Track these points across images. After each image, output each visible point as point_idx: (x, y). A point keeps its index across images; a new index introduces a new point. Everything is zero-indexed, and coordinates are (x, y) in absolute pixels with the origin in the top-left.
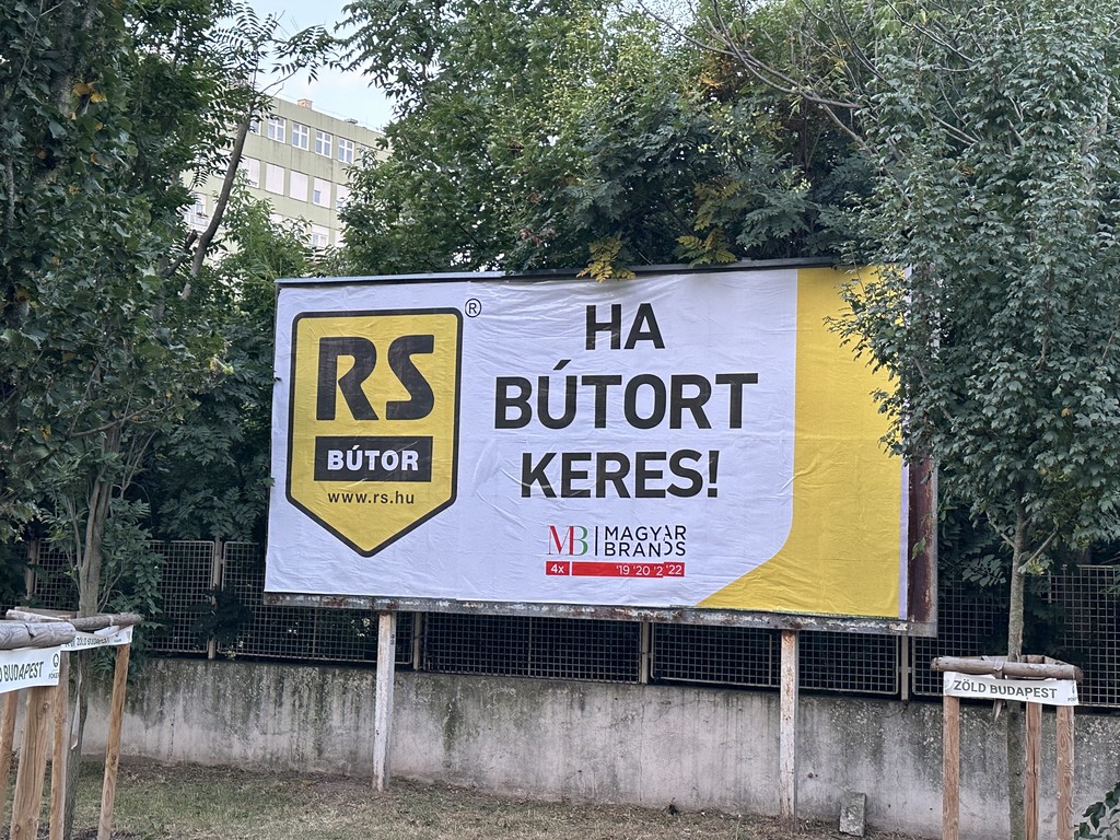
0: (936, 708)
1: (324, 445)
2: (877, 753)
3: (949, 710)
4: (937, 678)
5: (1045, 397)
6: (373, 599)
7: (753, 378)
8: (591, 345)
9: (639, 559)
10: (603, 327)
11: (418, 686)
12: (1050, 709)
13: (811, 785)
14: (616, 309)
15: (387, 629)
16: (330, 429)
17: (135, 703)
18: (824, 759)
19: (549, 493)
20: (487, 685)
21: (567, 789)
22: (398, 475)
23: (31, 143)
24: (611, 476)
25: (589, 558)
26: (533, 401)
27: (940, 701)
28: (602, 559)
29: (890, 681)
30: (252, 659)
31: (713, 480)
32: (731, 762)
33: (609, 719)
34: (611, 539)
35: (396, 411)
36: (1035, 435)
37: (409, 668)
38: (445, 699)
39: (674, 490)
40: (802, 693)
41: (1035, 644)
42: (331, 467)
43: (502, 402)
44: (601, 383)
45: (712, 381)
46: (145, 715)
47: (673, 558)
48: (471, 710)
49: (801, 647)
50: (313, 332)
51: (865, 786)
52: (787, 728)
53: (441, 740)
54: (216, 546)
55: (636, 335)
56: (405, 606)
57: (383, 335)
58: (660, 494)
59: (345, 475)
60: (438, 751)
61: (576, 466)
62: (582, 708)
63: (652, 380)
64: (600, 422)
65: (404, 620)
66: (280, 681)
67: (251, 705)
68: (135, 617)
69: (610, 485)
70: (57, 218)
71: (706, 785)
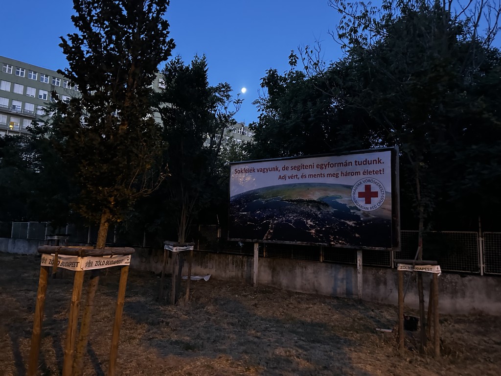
2: (385, 283)
11: (265, 261)
15: (256, 247)
17: (199, 263)
20: (282, 261)
21: (302, 288)
29: (389, 263)
30: (227, 253)
33: (312, 271)
37: (262, 257)
38: (272, 264)
40: (363, 266)
48: (278, 268)
49: (363, 253)
53: (271, 275)
56: (260, 241)
60: (270, 278)
62: (306, 268)
65: (261, 244)
66: (233, 259)
68: (194, 243)
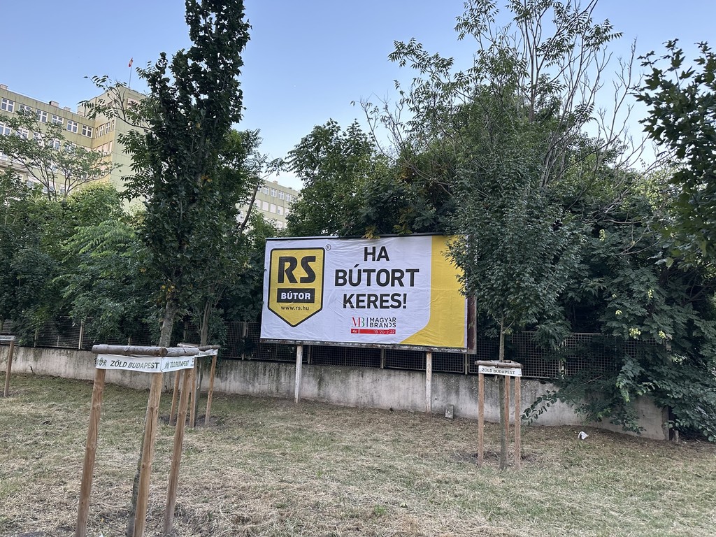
0: (476, 377)
1: (280, 291)
2: (457, 392)
3: (480, 377)
4: (476, 367)
5: (510, 277)
6: (296, 340)
7: (418, 271)
8: (366, 260)
9: (381, 328)
10: (370, 254)
11: (310, 369)
12: (513, 378)
13: (436, 402)
14: (374, 248)
15: (299, 350)
16: (282, 286)
17: (218, 374)
18: (440, 394)
19: (352, 307)
20: (331, 368)
21: (357, 403)
22: (304, 301)
23: (188, 194)
24: (372, 302)
25: (365, 328)
26: (347, 277)
27: (477, 375)
28: (369, 328)
29: (462, 368)
30: (256, 360)
31: (405, 303)
32: (410, 394)
33: (371, 380)
34: (372, 322)
35: (303, 280)
36: (508, 289)
37: (307, 363)
38: (318, 373)
39: (392, 306)
40: (433, 372)
41: (508, 357)
42: (282, 298)
43: (337, 278)
44: (369, 272)
45: (405, 271)
46: (221, 378)
47: (392, 328)
48: (327, 377)
49: (433, 357)
50: (277, 255)
51: (453, 402)
52: (428, 383)
53: (317, 387)
54: (245, 323)
55: (380, 256)
56: (305, 343)
57: (299, 256)
58: (388, 307)
59: (287, 301)
60: (316, 390)
61: (361, 298)
62: (362, 376)
63: (386, 271)
64: (369, 284)
65: (305, 348)
66: (265, 367)
67: (256, 375)
68: (218, 346)
69: (371, 304)
70: (196, 218)
71: (402, 402)
